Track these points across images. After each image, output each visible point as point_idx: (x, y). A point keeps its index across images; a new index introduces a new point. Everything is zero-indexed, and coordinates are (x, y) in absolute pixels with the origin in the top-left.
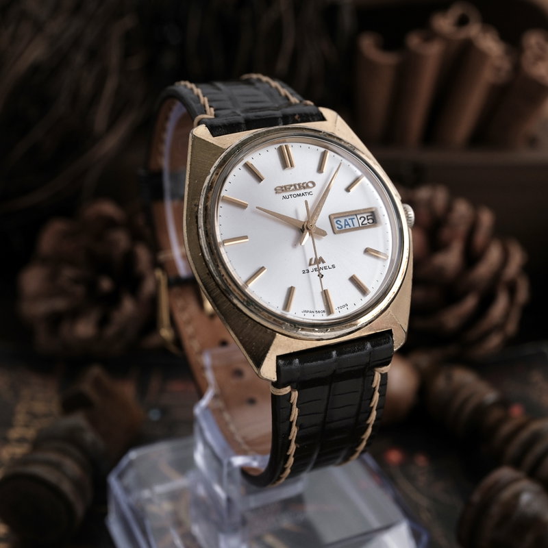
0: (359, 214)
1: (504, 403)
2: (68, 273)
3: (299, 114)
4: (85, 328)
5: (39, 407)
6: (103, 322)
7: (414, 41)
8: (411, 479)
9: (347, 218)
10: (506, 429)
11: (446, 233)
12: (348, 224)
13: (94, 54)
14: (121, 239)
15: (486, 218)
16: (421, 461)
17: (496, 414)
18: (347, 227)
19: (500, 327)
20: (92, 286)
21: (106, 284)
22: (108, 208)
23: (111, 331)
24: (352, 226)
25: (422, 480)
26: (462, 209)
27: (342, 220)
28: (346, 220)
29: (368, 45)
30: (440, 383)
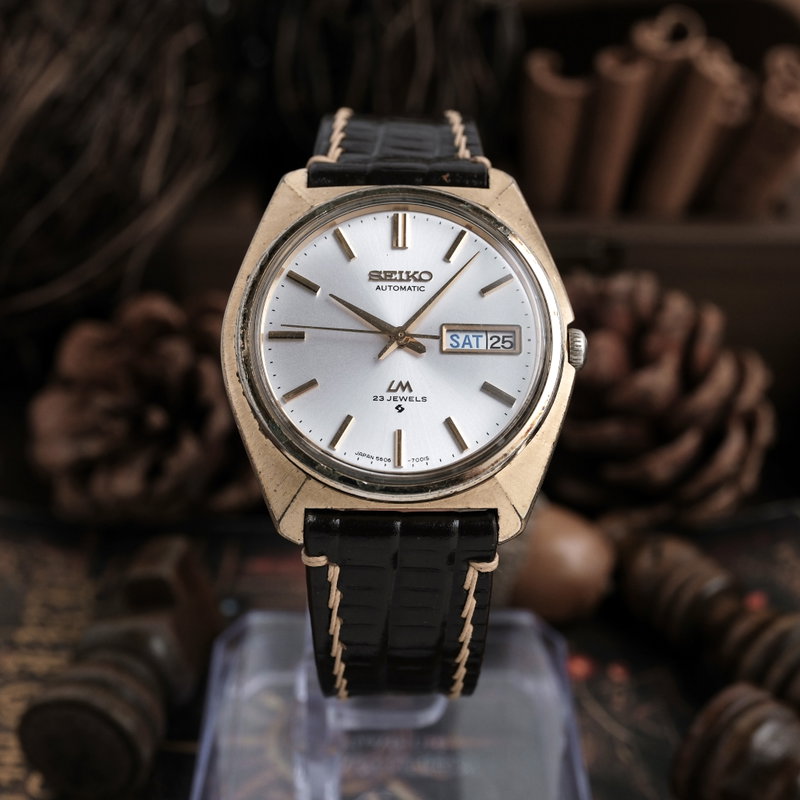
0: (491, 331)
1: (738, 590)
2: (103, 401)
3: (450, 173)
4: (127, 483)
5: (60, 597)
6: (154, 472)
7: (607, 63)
8: (603, 700)
9: (471, 335)
10: (741, 629)
11: (654, 342)
12: (470, 343)
13: (140, 82)
14: (178, 353)
15: (713, 321)
16: (618, 674)
17: (725, 607)
18: (467, 347)
19: (732, 479)
20: (137, 421)
21: (157, 418)
22: (160, 307)
23: (164, 486)
24: (474, 347)
25: (619, 702)
26: (678, 307)
27: (462, 336)
28: (467, 336)
29: (540, 68)
30: (645, 562)
